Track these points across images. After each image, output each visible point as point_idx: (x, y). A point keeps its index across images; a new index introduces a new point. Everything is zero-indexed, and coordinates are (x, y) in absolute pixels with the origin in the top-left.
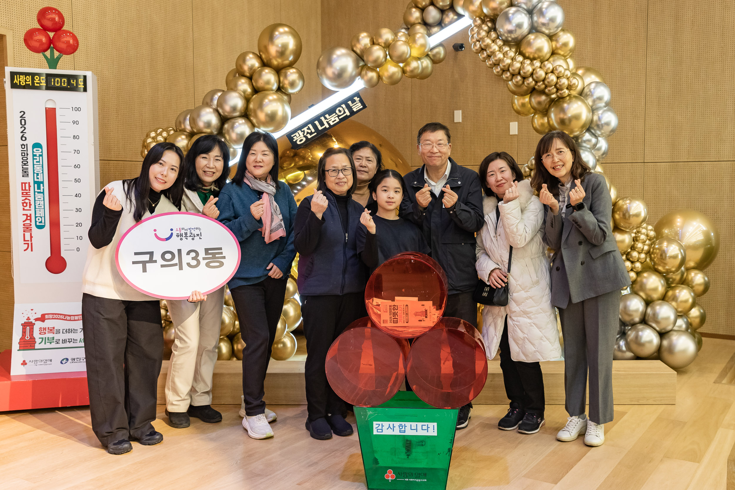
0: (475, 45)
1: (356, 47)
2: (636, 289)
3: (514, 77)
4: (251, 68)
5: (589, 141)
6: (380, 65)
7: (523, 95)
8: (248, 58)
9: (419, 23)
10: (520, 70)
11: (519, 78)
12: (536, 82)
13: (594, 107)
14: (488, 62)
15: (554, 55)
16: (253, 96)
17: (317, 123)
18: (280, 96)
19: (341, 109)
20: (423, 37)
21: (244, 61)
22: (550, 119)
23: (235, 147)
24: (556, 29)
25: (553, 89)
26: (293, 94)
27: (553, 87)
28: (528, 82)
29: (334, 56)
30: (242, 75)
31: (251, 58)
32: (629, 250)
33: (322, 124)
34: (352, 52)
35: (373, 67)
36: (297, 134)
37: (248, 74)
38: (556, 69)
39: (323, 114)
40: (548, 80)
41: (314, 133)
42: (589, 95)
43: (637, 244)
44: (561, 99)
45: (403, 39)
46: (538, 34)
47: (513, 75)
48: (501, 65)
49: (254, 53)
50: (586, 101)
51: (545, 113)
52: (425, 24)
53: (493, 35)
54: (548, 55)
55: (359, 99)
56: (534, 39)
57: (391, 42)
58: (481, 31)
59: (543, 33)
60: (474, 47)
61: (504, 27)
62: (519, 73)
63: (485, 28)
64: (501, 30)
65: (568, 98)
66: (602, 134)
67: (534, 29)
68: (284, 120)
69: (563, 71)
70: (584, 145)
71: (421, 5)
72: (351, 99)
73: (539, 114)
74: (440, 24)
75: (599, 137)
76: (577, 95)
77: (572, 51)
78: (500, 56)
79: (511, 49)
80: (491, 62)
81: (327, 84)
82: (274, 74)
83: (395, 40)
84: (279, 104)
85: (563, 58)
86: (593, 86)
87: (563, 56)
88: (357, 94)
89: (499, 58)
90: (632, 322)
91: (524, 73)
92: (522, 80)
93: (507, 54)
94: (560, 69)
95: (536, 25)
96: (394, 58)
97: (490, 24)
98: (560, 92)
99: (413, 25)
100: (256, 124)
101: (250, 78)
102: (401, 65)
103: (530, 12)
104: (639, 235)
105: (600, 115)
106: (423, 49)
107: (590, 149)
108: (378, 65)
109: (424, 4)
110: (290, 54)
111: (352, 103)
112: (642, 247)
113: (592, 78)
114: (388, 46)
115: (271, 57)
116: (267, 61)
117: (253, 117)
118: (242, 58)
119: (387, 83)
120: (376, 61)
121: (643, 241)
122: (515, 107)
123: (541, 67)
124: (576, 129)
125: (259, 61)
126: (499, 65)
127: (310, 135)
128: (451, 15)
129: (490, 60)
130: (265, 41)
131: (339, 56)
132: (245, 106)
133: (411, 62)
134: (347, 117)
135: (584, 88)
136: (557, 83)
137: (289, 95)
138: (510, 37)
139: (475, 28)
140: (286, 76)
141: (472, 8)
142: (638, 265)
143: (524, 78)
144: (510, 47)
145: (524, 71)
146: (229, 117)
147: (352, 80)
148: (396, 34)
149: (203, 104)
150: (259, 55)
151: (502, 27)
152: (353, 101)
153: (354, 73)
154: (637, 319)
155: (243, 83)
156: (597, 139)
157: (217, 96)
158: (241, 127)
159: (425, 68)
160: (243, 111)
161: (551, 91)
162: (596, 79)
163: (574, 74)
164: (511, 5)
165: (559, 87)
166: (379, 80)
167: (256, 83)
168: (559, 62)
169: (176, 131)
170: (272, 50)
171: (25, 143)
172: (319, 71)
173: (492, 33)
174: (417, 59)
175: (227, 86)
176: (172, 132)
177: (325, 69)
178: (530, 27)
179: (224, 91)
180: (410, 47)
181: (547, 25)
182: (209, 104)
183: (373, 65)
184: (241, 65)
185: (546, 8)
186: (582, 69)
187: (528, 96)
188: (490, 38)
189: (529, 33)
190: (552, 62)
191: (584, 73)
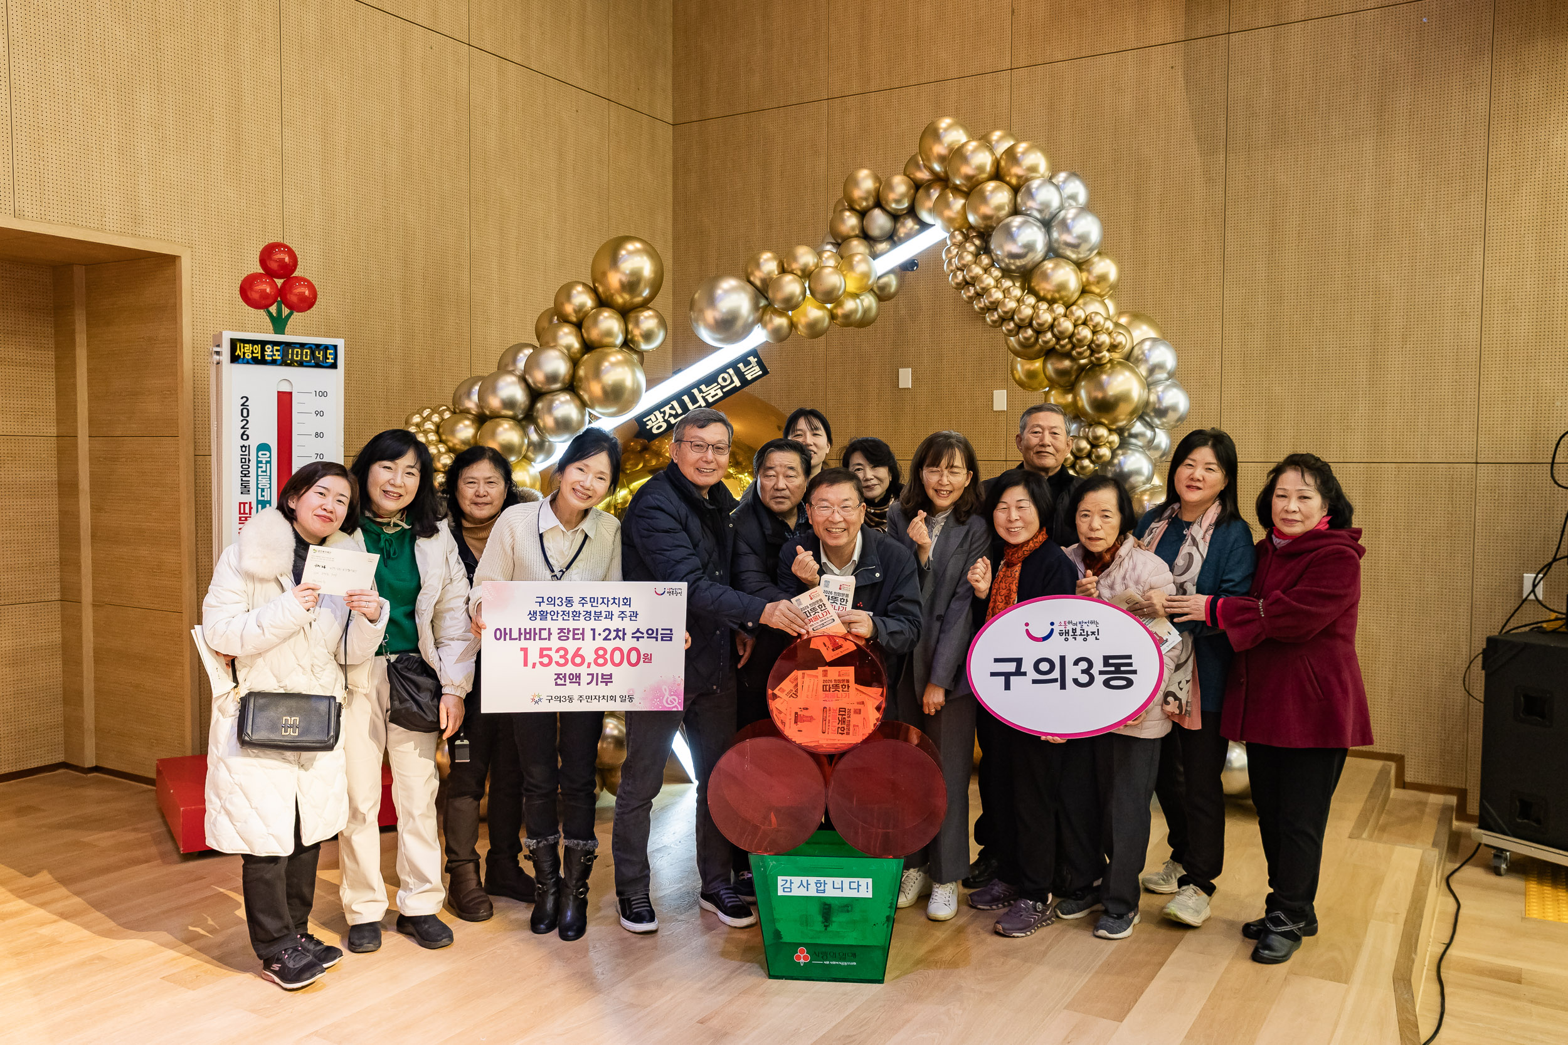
0: (955, 276)
1: (755, 276)
3: (1022, 331)
4: (579, 310)
5: (1143, 435)
6: (794, 307)
7: (1031, 358)
8: (574, 292)
9: (857, 236)
10: (1031, 319)
11: (1030, 332)
12: (1058, 339)
13: (1150, 380)
14: (976, 305)
15: (1085, 295)
16: (583, 355)
17: (686, 398)
18: (627, 356)
19: (726, 376)
20: (864, 260)
21: (569, 297)
22: (1078, 398)
23: (551, 440)
24: (1089, 252)
25: (1084, 351)
26: (646, 351)
27: (1086, 347)
28: (1044, 339)
29: (719, 292)
30: (565, 320)
31: (579, 293)
33: (694, 400)
34: (749, 284)
35: (783, 309)
36: (652, 417)
37: (574, 319)
38: (1091, 319)
39: (697, 385)
40: (1078, 337)
42: (1141, 360)
44: (1096, 367)
45: (832, 263)
46: (1060, 260)
47: (1020, 327)
48: (1000, 310)
49: (584, 285)
50: (1137, 370)
52: (865, 236)
53: (985, 260)
54: (1076, 295)
55: (756, 360)
56: (1053, 269)
57: (813, 268)
58: (965, 254)
59: (1068, 258)
60: (952, 279)
61: (1002, 247)
62: (1030, 325)
63: (972, 248)
64: (999, 253)
65: (1109, 365)
66: (1162, 424)
67: (1053, 252)
68: (636, 394)
69: (1102, 321)
70: (1133, 441)
71: (860, 206)
72: (744, 360)
73: (1058, 388)
74: (892, 238)
75: (1158, 428)
76: (1120, 360)
77: (1113, 287)
78: (997, 295)
79: (1014, 284)
80: (982, 305)
81: (706, 335)
82: (617, 319)
83: (819, 267)
84: (626, 369)
85: (1099, 298)
86: (1147, 345)
87: (1098, 295)
88: (754, 353)
89: (997, 299)
91: (1039, 324)
92: (1035, 335)
93: (1009, 293)
94: (1098, 319)
95: (1056, 245)
96: (818, 296)
97: (977, 242)
98: (1097, 356)
99: (846, 239)
100: (589, 402)
101: (579, 326)
102: (829, 306)
103: (1047, 224)
105: (1160, 393)
106: (865, 280)
107: (1141, 447)
108: (790, 304)
109: (864, 204)
110: (645, 287)
113: (1143, 332)
114: (806, 274)
115: (612, 291)
116: (607, 297)
117: (584, 390)
118: (565, 292)
119: (804, 334)
120: (787, 299)
122: (1017, 377)
123: (1065, 316)
124: (1122, 417)
125: (593, 296)
126: (996, 309)
128: (910, 224)
129: (980, 302)
130: (605, 263)
131: (727, 292)
132: (571, 372)
133: (846, 301)
134: (735, 389)
135: (1133, 348)
136: (1092, 341)
137: (641, 354)
138: (1014, 264)
139: (953, 247)
140: (637, 323)
141: (948, 213)
144: (1012, 278)
145: (1040, 321)
146: (543, 390)
147: (747, 329)
148: (819, 254)
149: (499, 368)
150: (592, 286)
151: (1001, 247)
152: (747, 363)
153: (751, 319)
155: (566, 334)
156: (1154, 431)
157: (525, 355)
158: (564, 407)
159: (866, 311)
160: (567, 381)
161: (1080, 354)
162: (1153, 334)
163: (1117, 325)
164: (1016, 211)
165: (1094, 348)
166: (791, 330)
167: (588, 334)
168: (1094, 307)
169: (454, 413)
170: (614, 280)
171: (246, 443)
172: (693, 315)
173: (983, 257)
174: (855, 296)
175: (538, 338)
176: (447, 415)
177: (701, 311)
178: (1046, 249)
179: (534, 347)
180: (844, 276)
181: (1075, 247)
182: (511, 368)
183: (782, 306)
184: (562, 304)
185: (1074, 219)
186: (1125, 315)
187: (1042, 359)
188: (979, 265)
189: (1045, 258)
190: (1083, 306)
191: (1129, 323)
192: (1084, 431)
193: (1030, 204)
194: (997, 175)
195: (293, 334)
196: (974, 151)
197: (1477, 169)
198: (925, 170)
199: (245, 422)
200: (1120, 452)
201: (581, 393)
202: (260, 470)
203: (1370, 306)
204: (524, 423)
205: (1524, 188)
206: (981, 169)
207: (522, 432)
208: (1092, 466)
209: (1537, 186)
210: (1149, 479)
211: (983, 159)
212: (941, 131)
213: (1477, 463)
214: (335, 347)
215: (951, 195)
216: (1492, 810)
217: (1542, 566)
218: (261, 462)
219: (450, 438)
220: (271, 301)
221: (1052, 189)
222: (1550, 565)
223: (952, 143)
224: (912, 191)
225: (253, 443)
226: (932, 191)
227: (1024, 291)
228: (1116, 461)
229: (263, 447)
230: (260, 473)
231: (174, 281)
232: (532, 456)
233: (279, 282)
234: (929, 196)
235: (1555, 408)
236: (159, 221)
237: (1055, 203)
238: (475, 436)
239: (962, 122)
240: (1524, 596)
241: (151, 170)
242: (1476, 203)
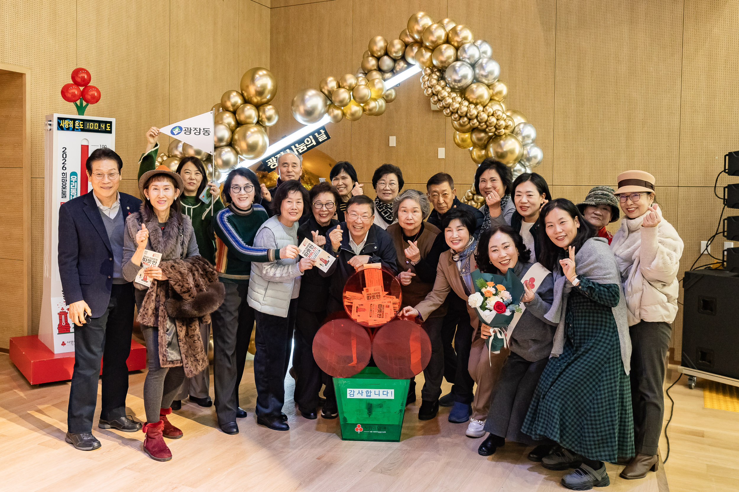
0: (427, 90)
1: (325, 89)
3: (462, 119)
4: (235, 104)
5: (520, 170)
6: (345, 105)
7: (464, 132)
8: (232, 96)
9: (375, 70)
10: (467, 113)
12: (480, 123)
13: (523, 143)
14: (438, 105)
15: (492, 101)
16: (237, 128)
18: (259, 128)
19: (309, 139)
20: (380, 82)
21: (229, 98)
22: (488, 152)
23: (220, 171)
24: (494, 80)
25: (492, 129)
26: (268, 126)
27: (493, 127)
28: (473, 123)
29: (307, 97)
30: (226, 110)
31: (234, 96)
34: (321, 93)
35: (339, 106)
36: (271, 160)
37: (231, 109)
38: (496, 113)
39: (294, 144)
40: (490, 122)
42: (519, 133)
44: (498, 137)
45: (363, 83)
46: (479, 84)
47: (460, 117)
48: (451, 108)
49: (237, 92)
50: (517, 138)
51: (485, 147)
52: (380, 69)
53: (442, 83)
54: (488, 101)
55: (324, 131)
56: (476, 88)
57: (355, 86)
58: (433, 80)
59: (483, 83)
60: (426, 92)
62: (466, 116)
63: (436, 77)
64: (449, 79)
65: (504, 136)
66: (530, 165)
67: (476, 80)
68: (264, 149)
69: (501, 115)
71: (377, 55)
72: (318, 131)
73: (477, 147)
74: (393, 71)
75: (527, 167)
76: (510, 133)
77: (505, 98)
78: (449, 101)
79: (457, 95)
80: (441, 105)
81: (299, 118)
82: (254, 110)
83: (357, 85)
84: (259, 135)
85: (498, 103)
86: (522, 126)
87: (498, 101)
88: (323, 128)
91: (470, 115)
92: (468, 121)
93: (455, 99)
94: (499, 113)
95: (477, 76)
96: (357, 100)
97: (438, 74)
98: (498, 131)
99: (370, 71)
100: (240, 152)
101: (234, 113)
102: (362, 105)
103: (473, 66)
105: (529, 150)
106: (380, 92)
108: (343, 104)
109: (379, 54)
110: (268, 93)
111: (318, 135)
113: (518, 120)
114: (352, 89)
115: (251, 95)
116: (249, 99)
117: (238, 146)
118: (227, 95)
119: (349, 119)
120: (341, 102)
122: (456, 141)
123: (483, 111)
124: (511, 161)
125: (241, 97)
126: (449, 108)
128: (402, 64)
129: (440, 104)
130: (248, 81)
131: (311, 97)
132: (231, 136)
133: (371, 102)
134: (313, 146)
135: (515, 128)
136: (497, 124)
137: (265, 127)
138: (457, 85)
139: (425, 76)
140: (264, 112)
141: (422, 59)
143: (470, 120)
144: (456, 92)
145: (471, 114)
146: (217, 146)
147: (321, 116)
148: (357, 78)
150: (240, 92)
151: (451, 76)
152: (319, 133)
153: (323, 111)
155: (227, 117)
158: (228, 154)
159: (381, 107)
160: (229, 141)
161: (490, 130)
162: (523, 121)
163: (507, 116)
164: (457, 59)
165: (497, 128)
166: (343, 117)
167: (239, 117)
168: (496, 107)
169: (169, 157)
170: (252, 90)
171: (65, 172)
172: (293, 108)
173: (441, 81)
174: (375, 100)
176: (165, 158)
177: (298, 106)
178: (473, 78)
180: (370, 90)
181: (486, 76)
183: (339, 104)
184: (226, 102)
185: (486, 63)
186: (510, 111)
187: (470, 133)
188: (440, 85)
189: (472, 83)
190: (491, 107)
191: (512, 115)
193: (464, 55)
194: (448, 41)
195: (88, 115)
196: (435, 29)
197: (678, 42)
198: (410, 37)
199: (64, 161)
201: (236, 147)
202: (71, 185)
203: (627, 108)
205: (700, 52)
206: (439, 38)
209: (706, 51)
211: (440, 33)
212: (419, 19)
213: (678, 186)
214: (111, 123)
215: (424, 51)
216: (688, 357)
217: (710, 238)
218: (72, 181)
220: (77, 98)
221: (475, 48)
222: (714, 236)
223: (425, 24)
224: (404, 48)
225: (68, 172)
226: (414, 48)
227: (462, 99)
229: (74, 174)
230: (71, 187)
231: (21, 87)
233: (82, 88)
234: (412, 50)
235: (716, 160)
236: (15, 55)
237: (477, 56)
239: (429, 14)
240: (702, 253)
241: (11, 29)
242: (677, 59)
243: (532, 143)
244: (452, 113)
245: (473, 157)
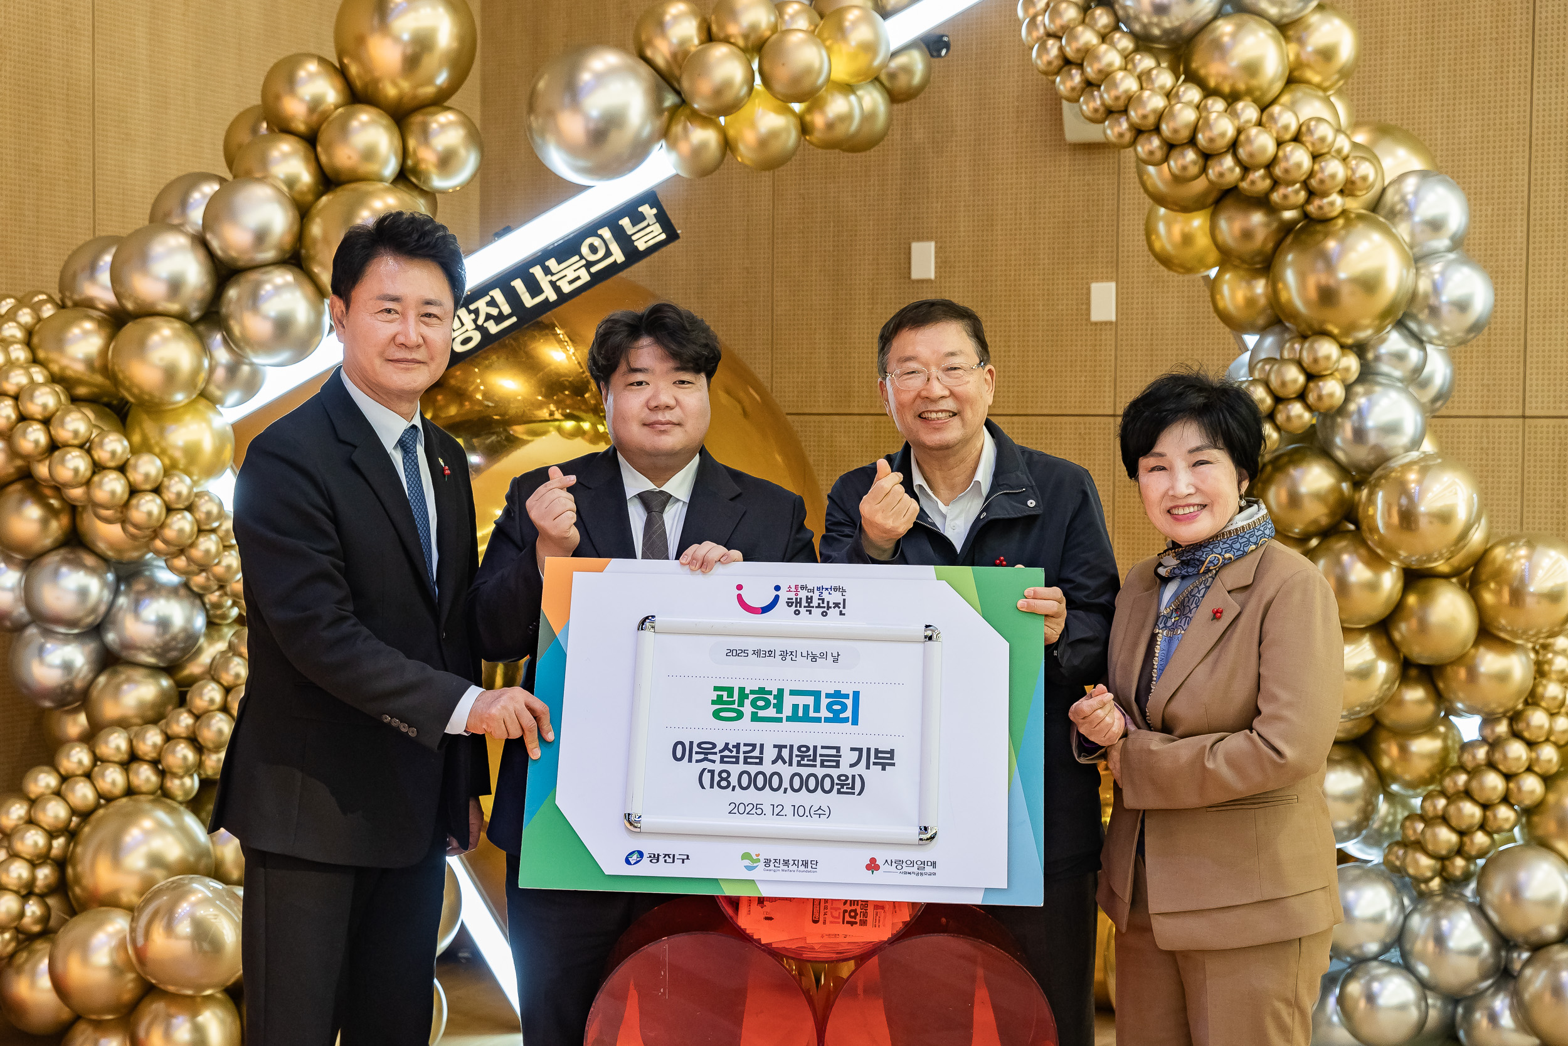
0: (1043, 48)
1: (655, 48)
2: (1540, 832)
3: (1175, 153)
4: (315, 105)
5: (1400, 357)
6: (731, 108)
7: (1186, 207)
8: (302, 74)
10: (1195, 130)
11: (1190, 155)
12: (1246, 169)
13: (1416, 250)
14: (1086, 103)
15: (1293, 86)
16: (319, 196)
17: (518, 284)
18: (406, 198)
19: (597, 242)
20: (866, 19)
21: (291, 82)
22: (1280, 285)
23: (255, 360)
24: (1301, 5)
25: (1297, 192)
26: (443, 192)
27: (1298, 186)
28: (1218, 169)
29: (586, 77)
30: (282, 127)
31: (311, 76)
32: (1520, 706)
33: (534, 288)
34: (642, 62)
35: (710, 112)
38: (1309, 130)
39: (540, 259)
40: (1283, 164)
41: (509, 316)
42: (1401, 212)
43: (1545, 686)
44: (1316, 225)
45: (802, 23)
46: (1246, 17)
47: (1170, 147)
48: (1132, 113)
49: (322, 60)
50: (1394, 230)
51: (1266, 265)
53: (1102, 18)
54: (1278, 86)
55: (654, 211)
56: (1234, 35)
57: (768, 33)
59: (1260, 14)
60: (1039, 55)
62: (1192, 142)
64: (1128, 4)
65: (1341, 222)
66: (1441, 336)
69: (1330, 138)
70: (1385, 367)
72: (631, 210)
73: (1235, 268)
75: (1431, 343)
76: (1363, 211)
77: (1345, 73)
78: (1128, 84)
79: (1159, 64)
80: (1097, 104)
81: (558, 162)
82: (387, 128)
83: (779, 30)
85: (1321, 93)
86: (1410, 184)
87: (1319, 86)
88: (651, 198)
89: (1126, 92)
90: (1534, 938)
91: (1209, 140)
92: (1201, 162)
93: (1150, 80)
94: (1324, 131)
96: (778, 87)
98: (1317, 202)
101: (310, 140)
102: (797, 107)
104: (1550, 656)
105: (1437, 277)
106: (867, 59)
107: (1401, 380)
108: (724, 104)
110: (440, 65)
111: (634, 225)
112: (1561, 697)
113: (1400, 160)
114: (756, 45)
115: (377, 74)
116: (366, 85)
117: (321, 264)
118: (284, 72)
119: (747, 162)
120: (718, 92)
121: (1561, 677)
122: (1157, 246)
123: (1260, 123)
124: (1366, 321)
125: (338, 82)
126: (1125, 111)
127: (497, 324)
129: (1093, 98)
130: (361, 20)
131: (601, 78)
132: (296, 228)
133: (829, 98)
134: (614, 268)
135: (1384, 190)
136: (1311, 174)
137: (432, 196)
138: (1158, 25)
140: (425, 134)
142: (1549, 754)
143: (1207, 157)
144: (1155, 56)
145: (1208, 134)
146: (241, 263)
147: (639, 152)
148: (780, 10)
149: (152, 219)
150: (338, 65)
152: (637, 218)
153: (646, 131)
154: (1552, 930)
155: (285, 156)
156: (1424, 349)
157: (204, 196)
158: (283, 295)
159: (868, 117)
160: (287, 247)
161: (1286, 198)
162: (1416, 163)
163: (1355, 145)
165: (1314, 188)
166: (723, 154)
167: (330, 156)
168: (1311, 108)
169: (62, 306)
170: (382, 52)
172: (535, 122)
173: (1098, 12)
174: (848, 88)
175: (230, 163)
176: (48, 311)
177: (551, 114)
179: (222, 180)
180: (829, 49)
182: (176, 221)
183: (709, 105)
184: (278, 98)
186: (1366, 129)
187: (1208, 211)
188: (1092, 27)
189: (1218, 14)
190: (1292, 107)
191: (1374, 142)
192: (1292, 348)
200: (1359, 389)
201: (316, 269)
204: (201, 328)
207: (197, 346)
208: (1307, 416)
210: (1416, 443)
219: (54, 355)
227: (1177, 79)
228: (1352, 407)
232: (218, 393)
238: (104, 352)
243: (1450, 250)
244: (1138, 132)
245: (1221, 304)
